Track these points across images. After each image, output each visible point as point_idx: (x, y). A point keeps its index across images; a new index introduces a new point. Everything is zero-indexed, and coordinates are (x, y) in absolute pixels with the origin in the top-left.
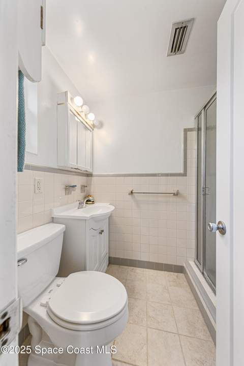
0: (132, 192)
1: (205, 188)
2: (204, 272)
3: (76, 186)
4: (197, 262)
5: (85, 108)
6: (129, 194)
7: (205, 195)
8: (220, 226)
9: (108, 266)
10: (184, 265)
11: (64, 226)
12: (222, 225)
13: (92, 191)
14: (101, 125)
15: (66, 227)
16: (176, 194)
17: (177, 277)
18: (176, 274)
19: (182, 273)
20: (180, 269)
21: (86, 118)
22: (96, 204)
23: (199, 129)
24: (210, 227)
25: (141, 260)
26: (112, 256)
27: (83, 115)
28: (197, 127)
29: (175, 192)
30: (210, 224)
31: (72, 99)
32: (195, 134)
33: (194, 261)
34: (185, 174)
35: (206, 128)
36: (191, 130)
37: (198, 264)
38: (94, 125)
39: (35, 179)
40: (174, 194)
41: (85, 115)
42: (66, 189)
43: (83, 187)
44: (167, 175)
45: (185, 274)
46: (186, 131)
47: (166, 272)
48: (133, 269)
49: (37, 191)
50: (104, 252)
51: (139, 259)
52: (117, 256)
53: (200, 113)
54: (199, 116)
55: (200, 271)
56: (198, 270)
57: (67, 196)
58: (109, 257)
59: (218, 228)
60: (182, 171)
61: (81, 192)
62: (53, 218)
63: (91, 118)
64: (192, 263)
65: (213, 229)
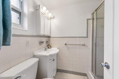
0: (66, 44)
1: (96, 43)
2: (95, 77)
3: (44, 42)
4: (92, 72)
5: (47, 11)
6: (65, 45)
7: (96, 46)
8: (107, 65)
9: (56, 72)
10: (87, 73)
11: (38, 59)
12: (107, 64)
13: (50, 43)
14: (54, 17)
15: (39, 59)
16: (84, 45)
17: (84, 78)
18: (83, 76)
19: (86, 76)
20: (85, 75)
21: (48, 15)
22: (52, 49)
23: (93, 19)
24: (102, 65)
25: (70, 70)
26: (58, 68)
27: (46, 14)
28: (92, 18)
29: (83, 44)
30: (102, 63)
31: (42, 8)
32: (91, 21)
33: (91, 72)
34: (87, 37)
35: (97, 19)
36: (90, 19)
37: (93, 73)
38: (51, 18)
39: (26, 41)
40: (83, 45)
41: (48, 14)
42: (40, 43)
43: (47, 42)
44: (80, 37)
45: (87, 77)
46: (88, 20)
47: (79, 76)
48: (66, 74)
49: (27, 45)
50: (55, 67)
51: (69, 70)
52: (60, 69)
53: (94, 13)
54: (93, 14)
55: (94, 77)
56: (92, 76)
57: (40, 46)
58: (57, 69)
59: (106, 66)
60: (86, 36)
61: (46, 44)
62: (34, 55)
63: (50, 15)
64: (90, 73)
65: (103, 66)
